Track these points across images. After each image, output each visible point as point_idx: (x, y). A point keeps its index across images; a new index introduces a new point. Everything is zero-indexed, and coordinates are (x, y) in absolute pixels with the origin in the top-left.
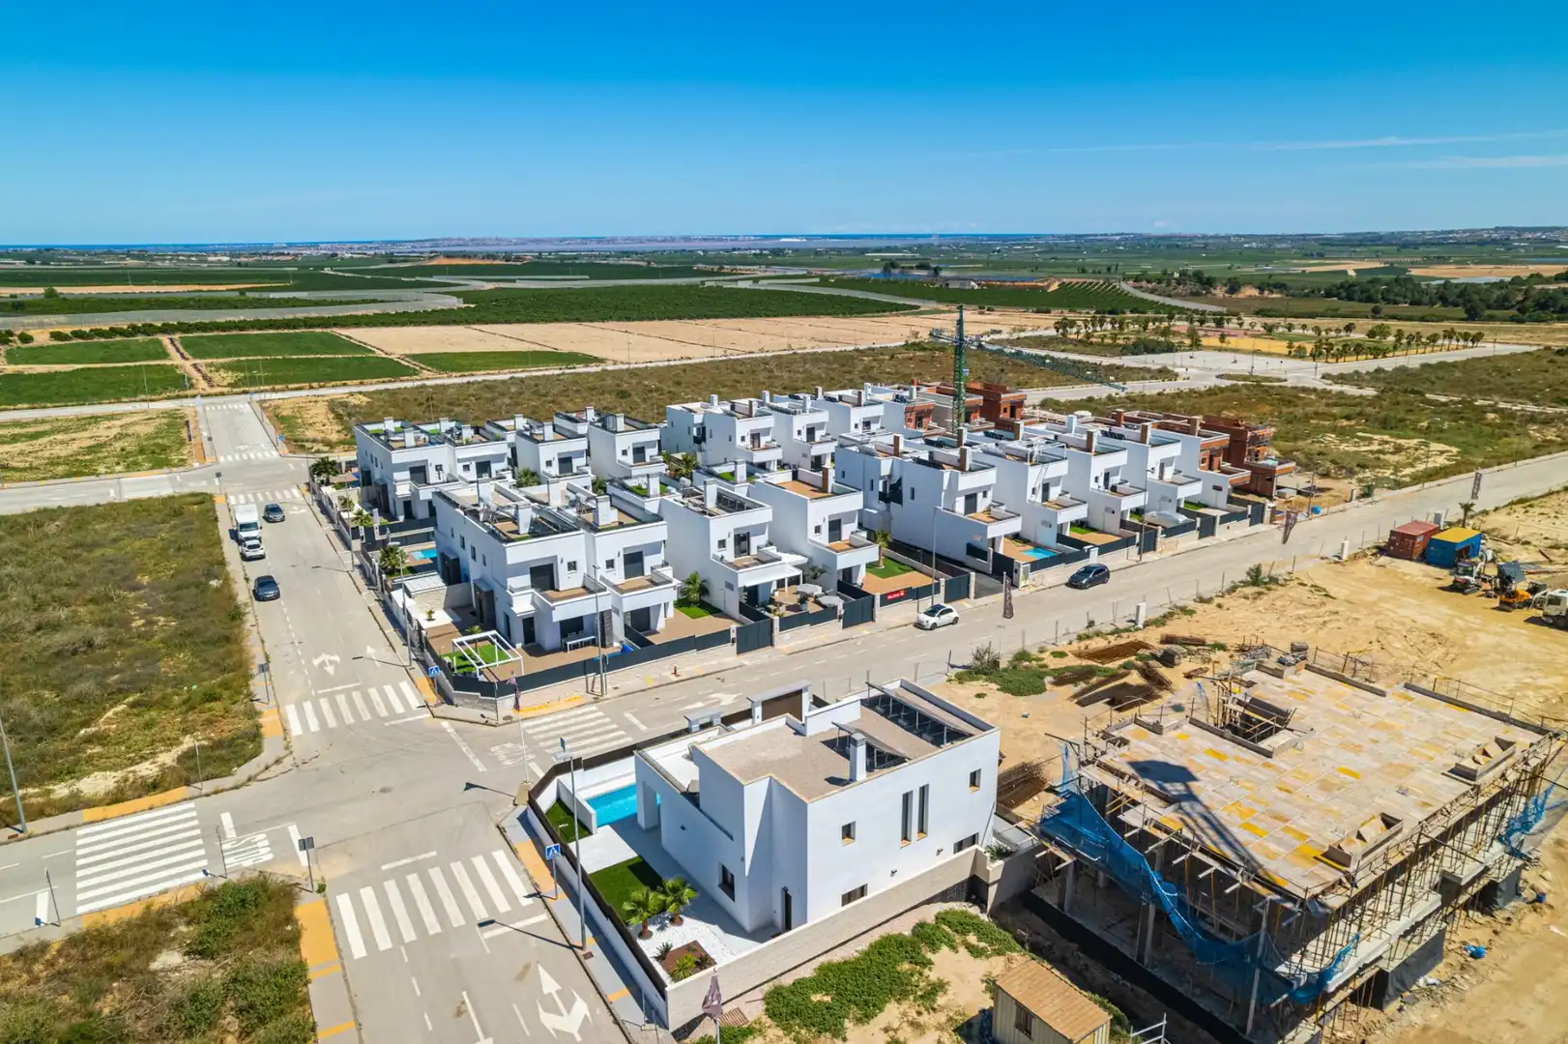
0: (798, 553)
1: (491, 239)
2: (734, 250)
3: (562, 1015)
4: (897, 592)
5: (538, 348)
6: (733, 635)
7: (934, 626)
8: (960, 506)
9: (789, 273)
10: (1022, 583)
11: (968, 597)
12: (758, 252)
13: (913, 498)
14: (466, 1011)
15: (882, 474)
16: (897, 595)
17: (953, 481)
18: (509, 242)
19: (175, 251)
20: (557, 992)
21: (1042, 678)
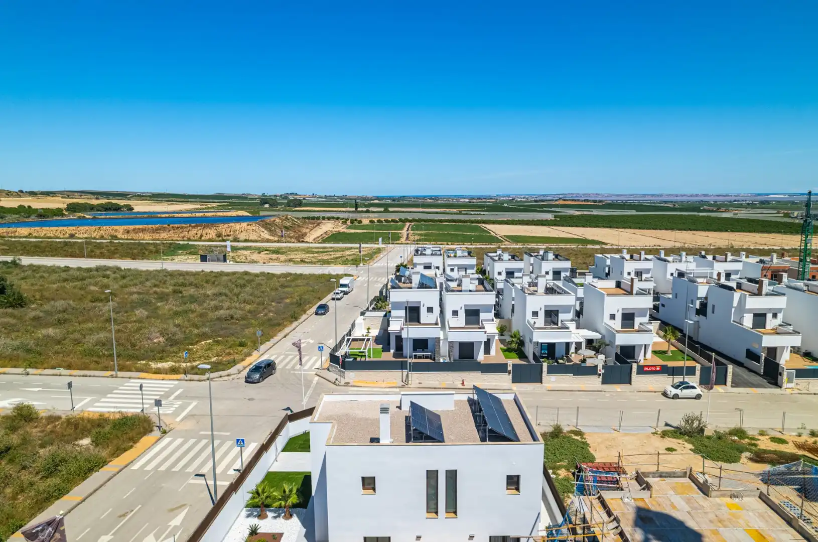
0: (596, 331)
1: (593, 194)
2: (735, 201)
4: (655, 366)
5: (576, 237)
6: (510, 368)
7: (676, 397)
8: (748, 321)
9: (765, 212)
10: (785, 385)
11: (725, 384)
12: (751, 202)
13: (713, 312)
15: (699, 295)
16: (654, 369)
17: (742, 301)
18: (603, 195)
19: (448, 198)
21: (742, 452)
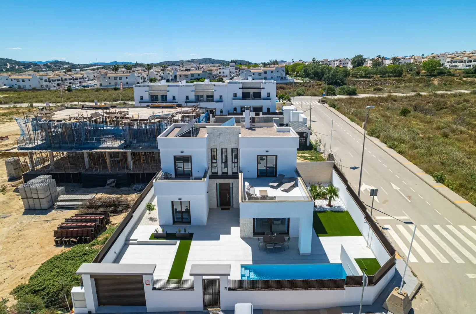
3: (369, 189)
14: (407, 197)
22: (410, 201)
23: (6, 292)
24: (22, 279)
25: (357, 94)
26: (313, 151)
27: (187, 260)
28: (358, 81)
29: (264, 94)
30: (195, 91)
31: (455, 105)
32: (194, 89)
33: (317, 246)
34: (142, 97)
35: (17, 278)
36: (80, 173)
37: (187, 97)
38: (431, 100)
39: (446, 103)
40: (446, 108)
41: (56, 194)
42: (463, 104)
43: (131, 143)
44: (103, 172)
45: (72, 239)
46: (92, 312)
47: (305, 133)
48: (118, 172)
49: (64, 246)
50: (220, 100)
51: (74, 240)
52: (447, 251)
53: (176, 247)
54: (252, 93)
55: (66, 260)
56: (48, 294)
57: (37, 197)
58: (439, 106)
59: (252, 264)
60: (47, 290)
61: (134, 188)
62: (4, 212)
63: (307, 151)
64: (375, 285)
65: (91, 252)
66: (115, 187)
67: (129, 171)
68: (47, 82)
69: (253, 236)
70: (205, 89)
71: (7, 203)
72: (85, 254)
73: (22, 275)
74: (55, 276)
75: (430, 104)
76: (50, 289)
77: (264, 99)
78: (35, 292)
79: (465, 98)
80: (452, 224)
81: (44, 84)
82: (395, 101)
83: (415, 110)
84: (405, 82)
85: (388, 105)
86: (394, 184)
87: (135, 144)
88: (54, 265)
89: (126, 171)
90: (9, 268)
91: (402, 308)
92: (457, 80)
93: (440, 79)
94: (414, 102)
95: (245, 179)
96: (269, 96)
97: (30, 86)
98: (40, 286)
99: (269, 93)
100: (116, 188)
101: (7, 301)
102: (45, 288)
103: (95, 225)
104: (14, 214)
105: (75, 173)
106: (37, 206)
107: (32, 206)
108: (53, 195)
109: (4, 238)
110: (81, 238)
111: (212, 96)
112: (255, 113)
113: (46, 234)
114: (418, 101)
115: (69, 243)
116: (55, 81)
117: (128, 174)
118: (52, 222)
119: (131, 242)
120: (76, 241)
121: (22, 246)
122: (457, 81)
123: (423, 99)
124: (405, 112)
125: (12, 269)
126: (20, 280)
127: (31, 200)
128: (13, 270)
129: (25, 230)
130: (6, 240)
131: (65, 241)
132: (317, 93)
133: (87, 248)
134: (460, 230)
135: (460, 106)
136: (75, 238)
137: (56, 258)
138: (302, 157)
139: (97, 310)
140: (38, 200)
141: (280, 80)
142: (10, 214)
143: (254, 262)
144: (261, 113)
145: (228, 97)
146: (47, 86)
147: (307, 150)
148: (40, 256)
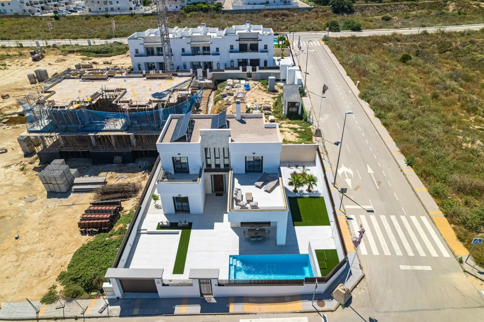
3: (346, 172)
14: (377, 182)
20: (346, 178)
22: (378, 188)
23: (53, 278)
24: (62, 266)
25: (361, 29)
26: (303, 121)
27: (188, 251)
28: (367, 6)
29: (261, 46)
30: (190, 43)
31: (460, 47)
32: (189, 42)
33: (292, 237)
34: (137, 50)
35: (57, 266)
36: (88, 151)
37: (183, 50)
38: (437, 40)
39: (451, 45)
40: (450, 50)
41: (71, 177)
42: (468, 46)
43: (132, 123)
44: (109, 150)
45: (94, 230)
46: (120, 298)
47: (297, 103)
48: (122, 150)
49: (88, 235)
50: (217, 54)
51: (95, 230)
52: (392, 243)
53: (178, 237)
54: (249, 45)
55: (93, 251)
56: (84, 281)
57: (56, 183)
58: (443, 48)
59: (238, 254)
60: (83, 279)
61: (139, 165)
62: (30, 194)
63: (298, 121)
64: (326, 282)
65: (111, 242)
66: (122, 163)
67: (132, 148)
68: (29, 5)
69: (241, 226)
70: (201, 40)
71: (30, 184)
72: (106, 245)
73: (61, 263)
74: (87, 266)
75: (435, 45)
76: (86, 277)
77: (262, 52)
78: (75, 280)
79: (472, 39)
80: (406, 214)
81: (25, 8)
82: (399, 41)
83: (417, 55)
84: (418, 7)
85: (390, 46)
86: (370, 167)
87: (136, 124)
88: (84, 255)
89: (130, 149)
90: (49, 256)
91: (343, 299)
92: (474, 6)
93: (457, 4)
94: (419, 43)
95: (235, 175)
96: (267, 48)
97: (11, 10)
98: (77, 275)
99: (267, 46)
100: (123, 165)
101: (56, 286)
102: (81, 276)
103: (111, 216)
104: (39, 197)
105: (84, 150)
106: (57, 190)
107: (53, 189)
108: (68, 179)
109: (37, 224)
110: (101, 228)
111: (208, 48)
112: (252, 68)
113: (71, 220)
114: (423, 42)
115: (92, 233)
116: (37, 4)
117: (132, 151)
118: (73, 206)
119: (142, 232)
120: (97, 231)
121: (54, 233)
122: (474, 8)
123: (428, 39)
124: (405, 59)
125: (52, 256)
126: (61, 268)
127: (51, 186)
128: (53, 258)
129: (52, 216)
130: (40, 226)
131: (89, 232)
132: (320, 28)
133: (107, 239)
134: (410, 221)
135: (465, 48)
136: (96, 228)
137: (84, 248)
138: (292, 128)
139: (123, 296)
140: (57, 185)
141: (284, 5)
142: (35, 198)
143: (241, 252)
144: (257, 67)
145: (224, 50)
146: (30, 11)
147: (297, 119)
148: (71, 244)
